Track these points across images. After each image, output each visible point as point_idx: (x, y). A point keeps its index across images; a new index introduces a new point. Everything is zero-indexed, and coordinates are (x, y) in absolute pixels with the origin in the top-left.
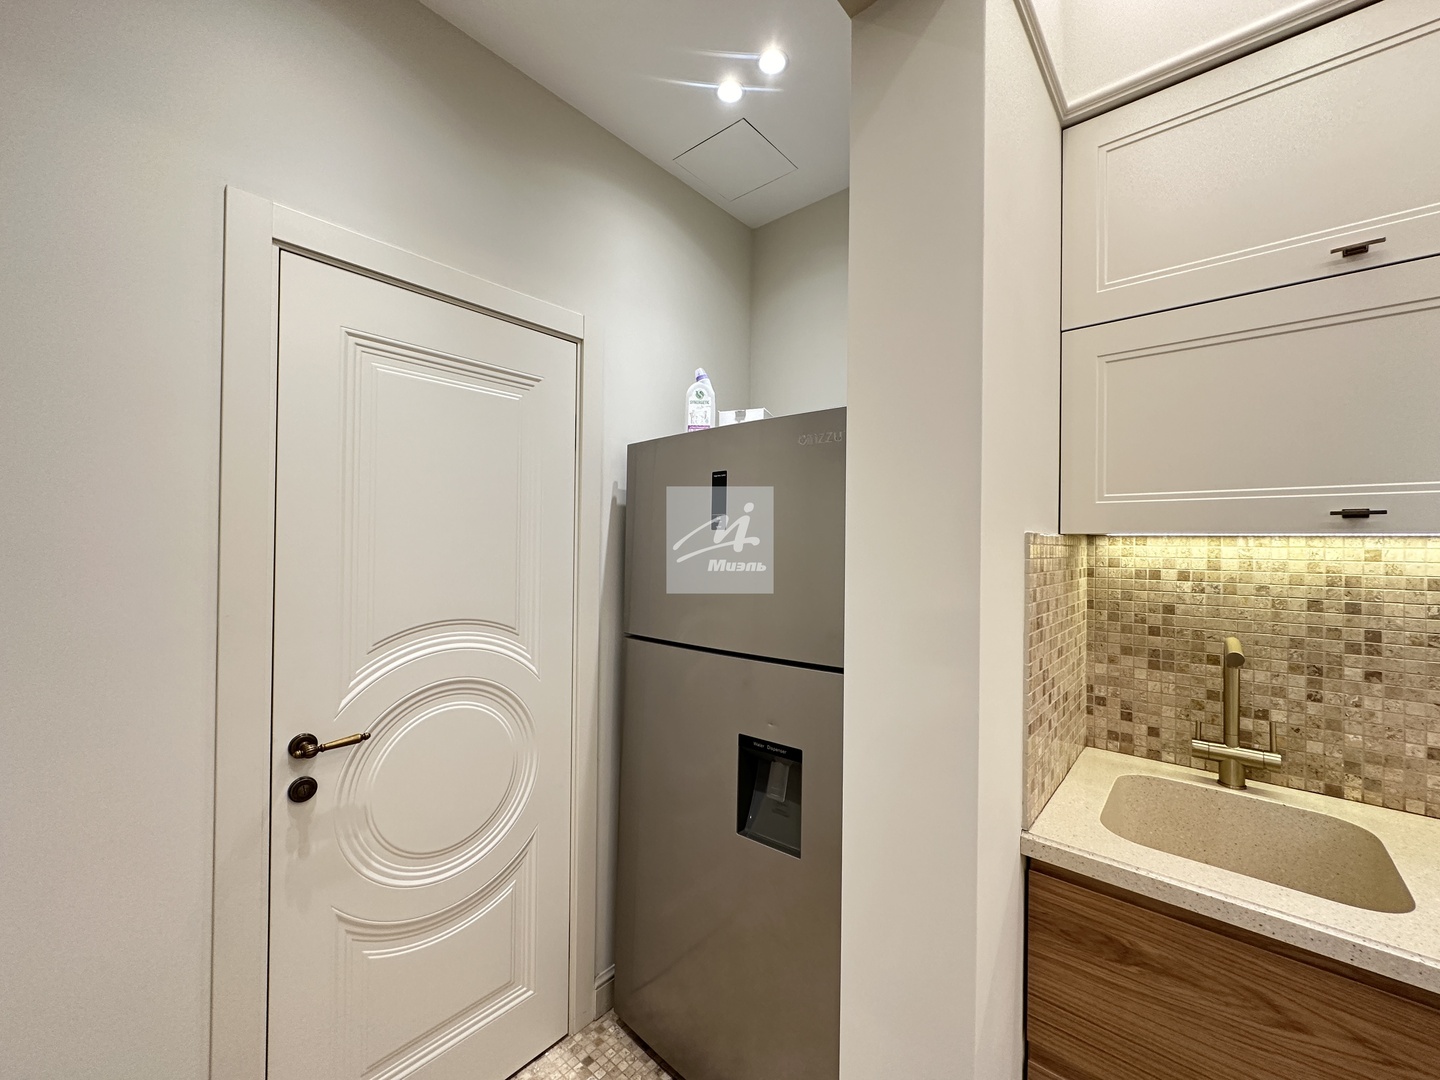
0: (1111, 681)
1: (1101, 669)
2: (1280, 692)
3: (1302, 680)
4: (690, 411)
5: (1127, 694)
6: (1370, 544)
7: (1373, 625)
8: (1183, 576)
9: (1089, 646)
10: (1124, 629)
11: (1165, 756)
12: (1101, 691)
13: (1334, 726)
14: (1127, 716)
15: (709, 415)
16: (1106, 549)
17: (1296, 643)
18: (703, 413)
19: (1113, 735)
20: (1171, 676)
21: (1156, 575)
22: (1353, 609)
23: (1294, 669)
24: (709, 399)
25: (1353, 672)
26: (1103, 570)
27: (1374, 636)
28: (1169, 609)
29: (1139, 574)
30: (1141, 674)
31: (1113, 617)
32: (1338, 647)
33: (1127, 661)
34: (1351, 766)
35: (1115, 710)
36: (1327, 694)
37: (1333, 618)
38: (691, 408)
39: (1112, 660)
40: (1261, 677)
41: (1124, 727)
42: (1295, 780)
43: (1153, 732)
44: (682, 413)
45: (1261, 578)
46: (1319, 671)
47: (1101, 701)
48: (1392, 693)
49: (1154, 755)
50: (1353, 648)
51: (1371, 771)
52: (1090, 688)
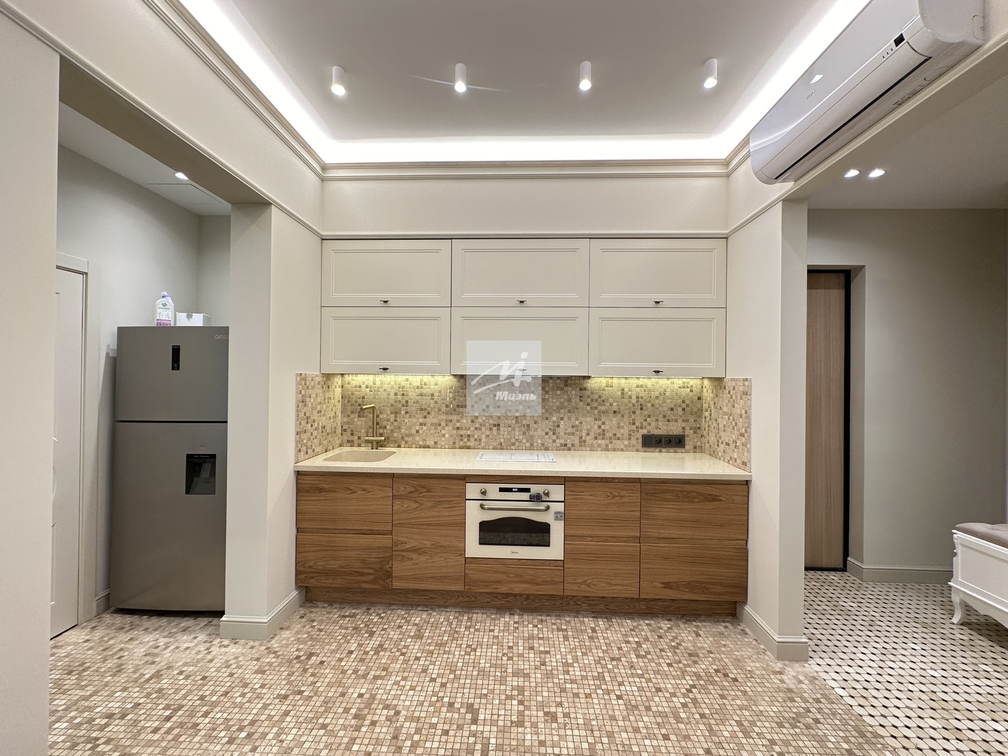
0: (348, 423)
1: (345, 419)
2: (388, 420)
3: (393, 416)
4: (158, 312)
5: (352, 427)
6: (407, 377)
7: (407, 399)
8: (367, 387)
9: (342, 412)
10: (352, 405)
11: (362, 445)
12: (345, 427)
13: (399, 428)
14: (352, 434)
15: (170, 315)
16: (348, 378)
17: (392, 405)
18: (167, 313)
19: (348, 441)
20: (363, 419)
21: (360, 387)
22: (403, 395)
23: (391, 413)
24: (170, 307)
25: (403, 412)
26: (346, 386)
27: (407, 402)
28: (363, 398)
29: (356, 387)
30: (356, 420)
31: (349, 401)
32: (400, 406)
33: (352, 416)
34: (403, 438)
35: (349, 432)
36: (398, 419)
37: (400, 397)
38: (159, 311)
39: (348, 416)
40: (385, 416)
41: (351, 438)
42: (392, 445)
43: (359, 438)
44: (154, 312)
45: (385, 386)
46: (396, 413)
47: (345, 430)
48: (410, 417)
49: (359, 445)
50: (403, 406)
51: (406, 439)
52: (342, 426)
